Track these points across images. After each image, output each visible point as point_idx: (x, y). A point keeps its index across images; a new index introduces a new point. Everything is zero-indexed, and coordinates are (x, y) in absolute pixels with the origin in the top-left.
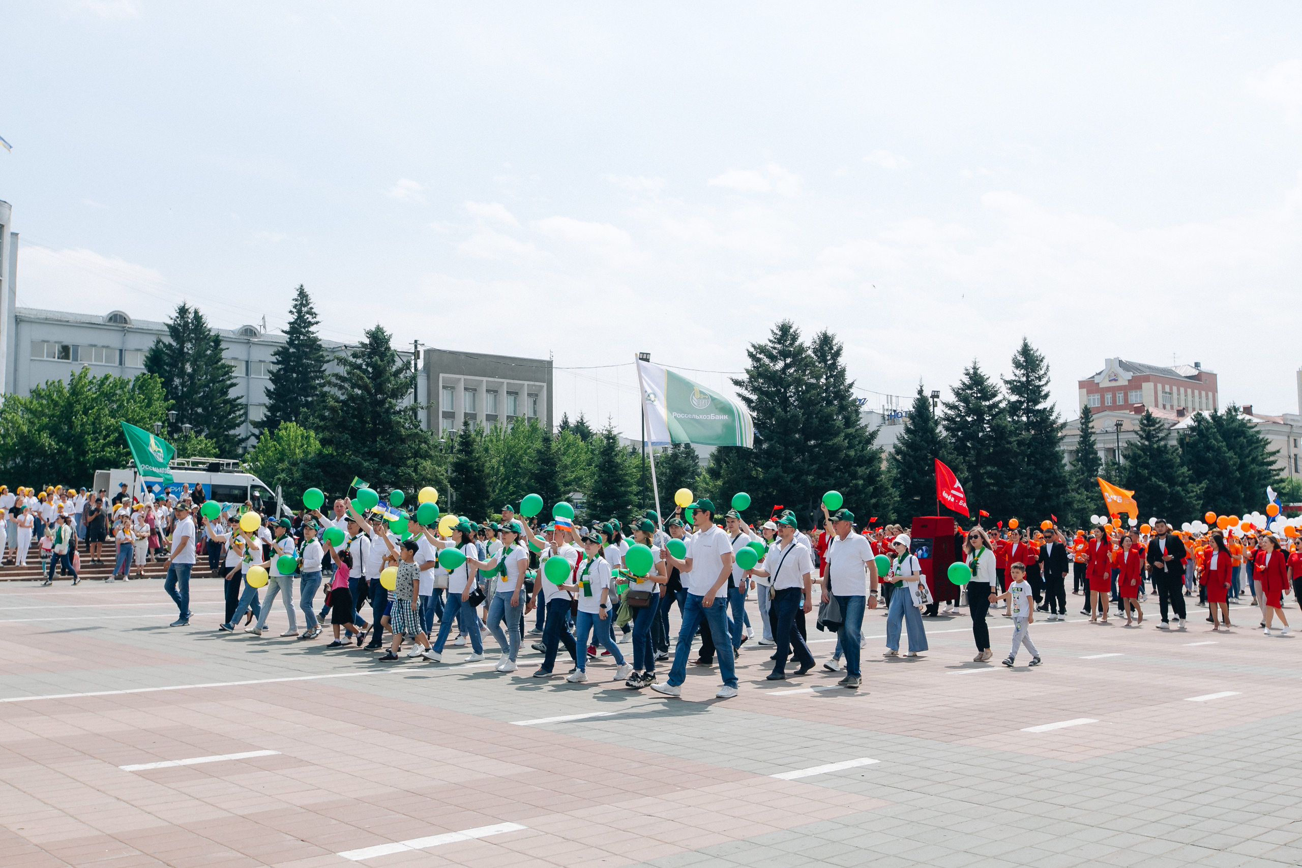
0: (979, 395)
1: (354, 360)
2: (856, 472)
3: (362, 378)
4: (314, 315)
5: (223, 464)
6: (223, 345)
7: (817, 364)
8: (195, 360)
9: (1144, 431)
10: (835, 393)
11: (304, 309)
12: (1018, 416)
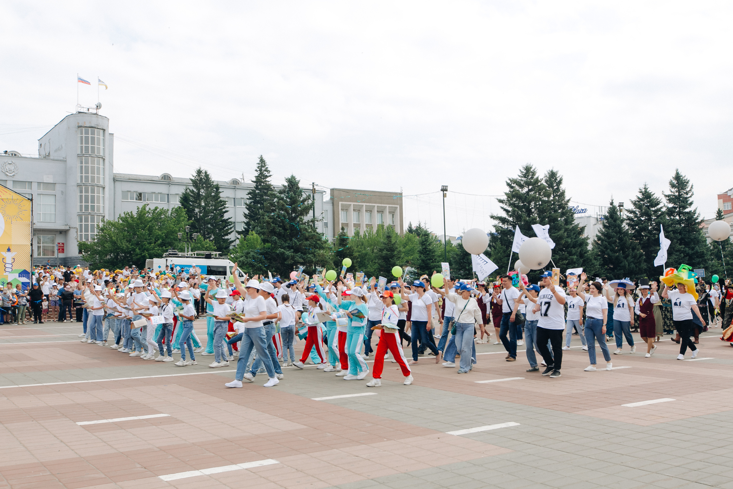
0: (648, 204)
1: (279, 195)
2: (572, 251)
3: (283, 205)
4: (269, 171)
5: (213, 255)
6: (220, 190)
7: (547, 189)
8: (206, 199)
10: (559, 205)
11: (263, 169)
12: (674, 216)
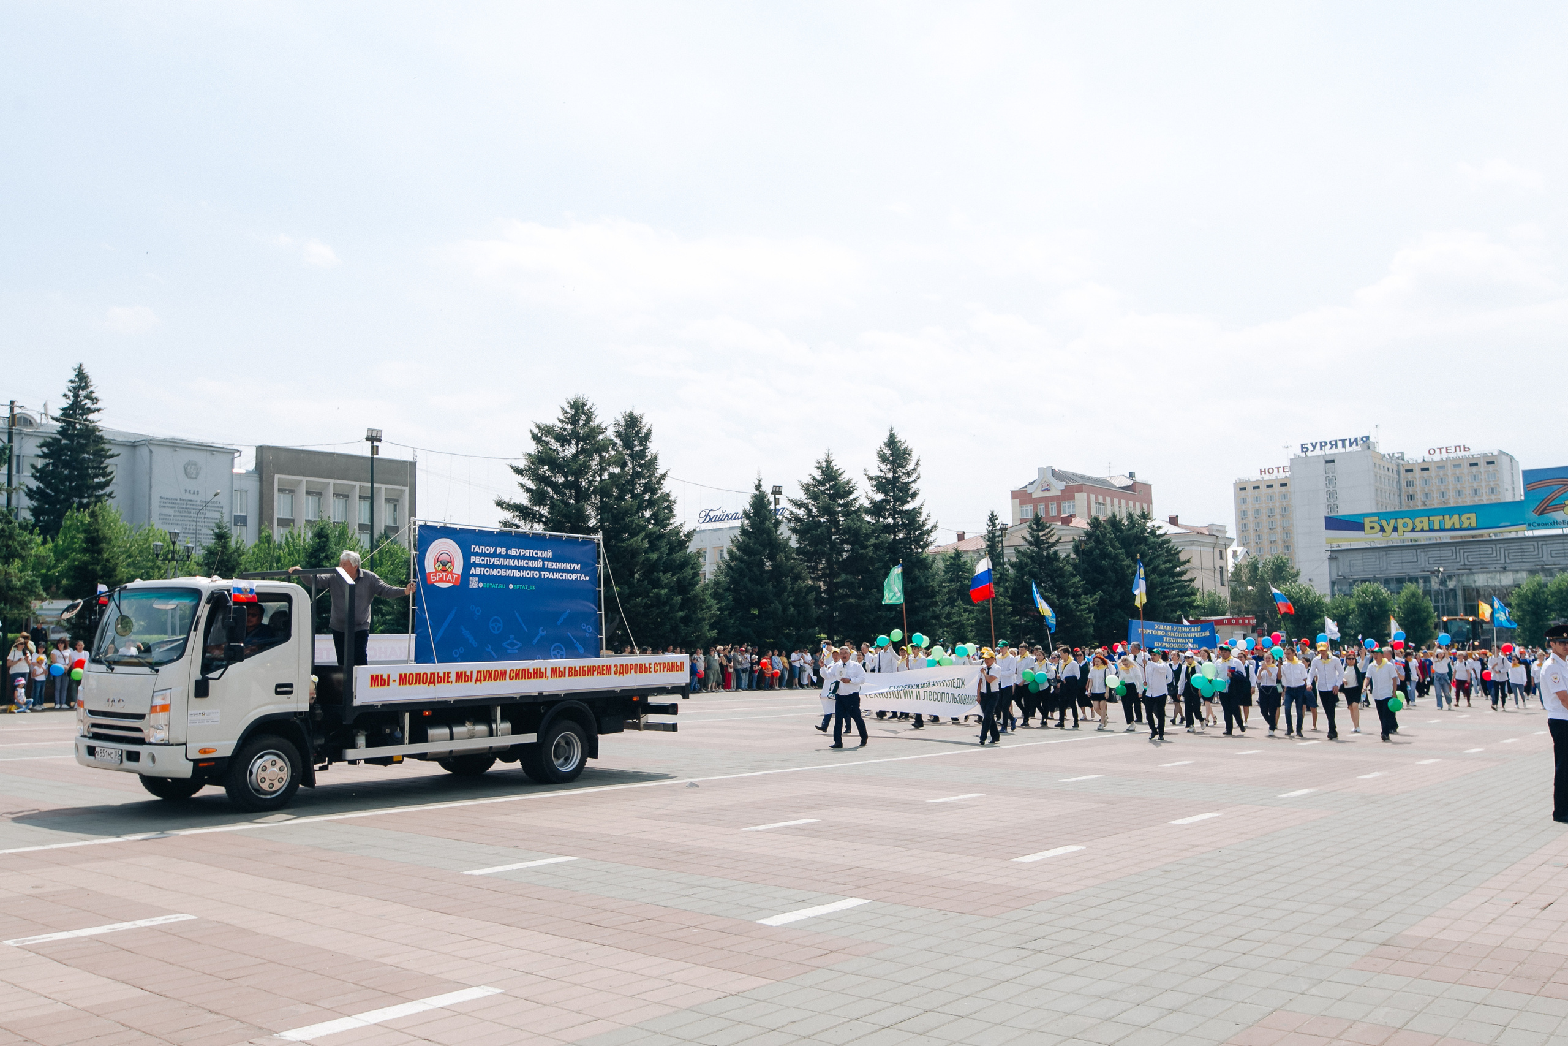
0: (831, 492)
2: (659, 578)
4: (95, 400)
7: (621, 449)
9: (1033, 537)
10: (643, 485)
11: (82, 393)
12: (885, 518)
